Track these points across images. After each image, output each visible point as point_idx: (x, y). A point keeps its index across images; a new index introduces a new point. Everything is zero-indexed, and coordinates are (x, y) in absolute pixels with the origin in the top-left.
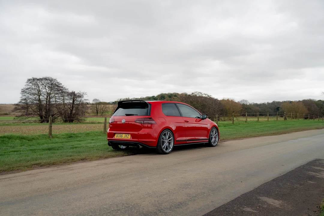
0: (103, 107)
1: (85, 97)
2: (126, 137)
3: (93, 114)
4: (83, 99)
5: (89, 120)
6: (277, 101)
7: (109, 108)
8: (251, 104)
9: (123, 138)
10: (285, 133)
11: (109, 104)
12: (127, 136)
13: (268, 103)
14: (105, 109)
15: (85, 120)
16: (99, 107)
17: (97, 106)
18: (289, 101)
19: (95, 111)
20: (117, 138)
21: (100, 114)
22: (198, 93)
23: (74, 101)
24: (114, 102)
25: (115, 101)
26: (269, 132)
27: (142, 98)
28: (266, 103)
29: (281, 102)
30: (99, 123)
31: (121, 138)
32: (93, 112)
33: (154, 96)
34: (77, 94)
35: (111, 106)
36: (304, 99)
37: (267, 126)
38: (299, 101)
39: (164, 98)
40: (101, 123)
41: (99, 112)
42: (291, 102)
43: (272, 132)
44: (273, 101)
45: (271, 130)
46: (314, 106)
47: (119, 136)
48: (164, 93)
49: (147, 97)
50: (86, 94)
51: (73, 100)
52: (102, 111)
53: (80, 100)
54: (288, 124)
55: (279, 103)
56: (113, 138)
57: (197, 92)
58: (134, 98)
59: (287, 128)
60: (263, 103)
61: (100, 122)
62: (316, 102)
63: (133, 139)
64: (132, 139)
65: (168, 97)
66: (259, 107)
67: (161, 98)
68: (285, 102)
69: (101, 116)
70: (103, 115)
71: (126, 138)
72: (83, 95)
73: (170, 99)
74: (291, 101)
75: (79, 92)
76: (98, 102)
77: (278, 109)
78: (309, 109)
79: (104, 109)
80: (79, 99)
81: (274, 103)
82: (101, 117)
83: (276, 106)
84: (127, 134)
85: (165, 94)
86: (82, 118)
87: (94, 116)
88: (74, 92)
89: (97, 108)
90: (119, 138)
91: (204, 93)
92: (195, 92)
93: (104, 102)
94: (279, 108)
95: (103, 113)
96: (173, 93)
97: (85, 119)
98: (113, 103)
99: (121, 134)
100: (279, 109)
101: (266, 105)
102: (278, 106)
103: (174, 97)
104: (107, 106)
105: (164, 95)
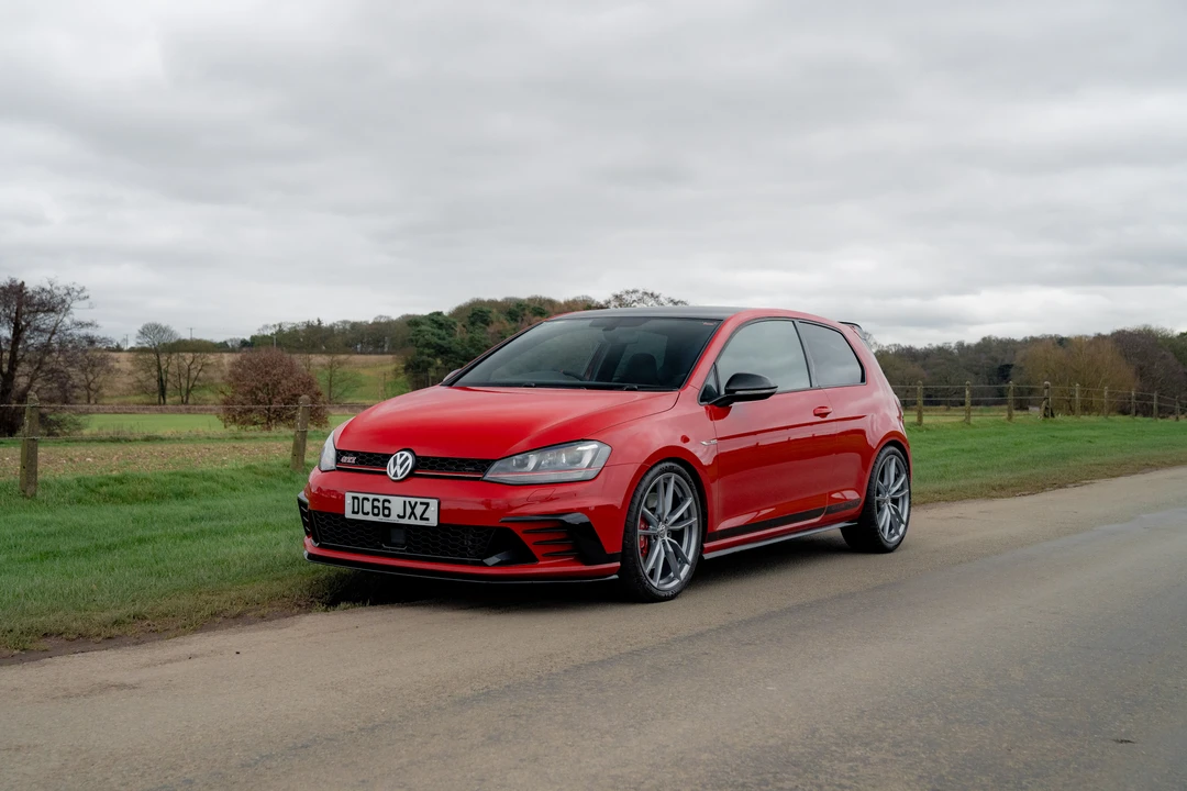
0: (188, 362)
1: (79, 312)
3: (143, 398)
4: (67, 321)
5: (97, 423)
6: (1000, 337)
7: (219, 365)
8: (887, 352)
10: (1059, 484)
11: (222, 347)
13: (960, 345)
14: (201, 374)
15: (79, 426)
16: (173, 363)
17: (164, 358)
18: (1051, 338)
19: (154, 383)
21: (177, 398)
22: (639, 295)
23: (23, 330)
24: (248, 338)
25: (252, 338)
26: (977, 482)
27: (382, 320)
28: (953, 345)
29: (1019, 343)
30: (148, 439)
32: (138, 387)
33: (439, 314)
34: (38, 297)
35: (227, 358)
36: (1119, 327)
37: (964, 447)
38: (1100, 338)
39: (487, 323)
40: (161, 439)
41: (169, 386)
42: (1061, 342)
43: (995, 478)
44: (984, 339)
45: (986, 469)
46: (1164, 357)
48: (486, 297)
49: (408, 316)
50: (82, 294)
51: (17, 325)
52: (184, 385)
53: (53, 323)
54: (1068, 439)
55: (1008, 345)
57: (635, 292)
58: (345, 322)
59: (1064, 457)
60: (940, 345)
61: (159, 433)
62: (1171, 339)
65: (502, 318)
66: (924, 367)
67: (473, 324)
68: (1034, 341)
69: (182, 407)
70: (190, 401)
72: (68, 299)
73: (514, 325)
74: (1062, 339)
75: (48, 287)
76: (166, 339)
77: (1004, 372)
78: (1141, 373)
79: (194, 374)
80: (45, 320)
81: (986, 345)
82: (180, 412)
83: (996, 360)
85: (493, 303)
86: (65, 415)
87: (145, 407)
88: (19, 282)
89: (159, 369)
91: (667, 296)
92: (627, 292)
93: (199, 341)
94: (1009, 366)
95: (188, 392)
96: (530, 300)
97: (82, 419)
98: (244, 343)
100: (1012, 371)
101: (951, 353)
102: (1007, 362)
103: (535, 315)
104: (212, 358)
105: (485, 309)
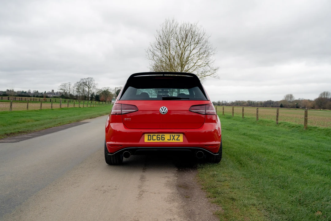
2: (174, 138)
9: (166, 140)
12: (176, 137)
20: (152, 141)
31: (161, 141)
47: (155, 138)
56: (140, 143)
63: (189, 141)
64: (187, 143)
71: (174, 141)
84: (174, 135)
90: (156, 141)
99: (161, 134)
